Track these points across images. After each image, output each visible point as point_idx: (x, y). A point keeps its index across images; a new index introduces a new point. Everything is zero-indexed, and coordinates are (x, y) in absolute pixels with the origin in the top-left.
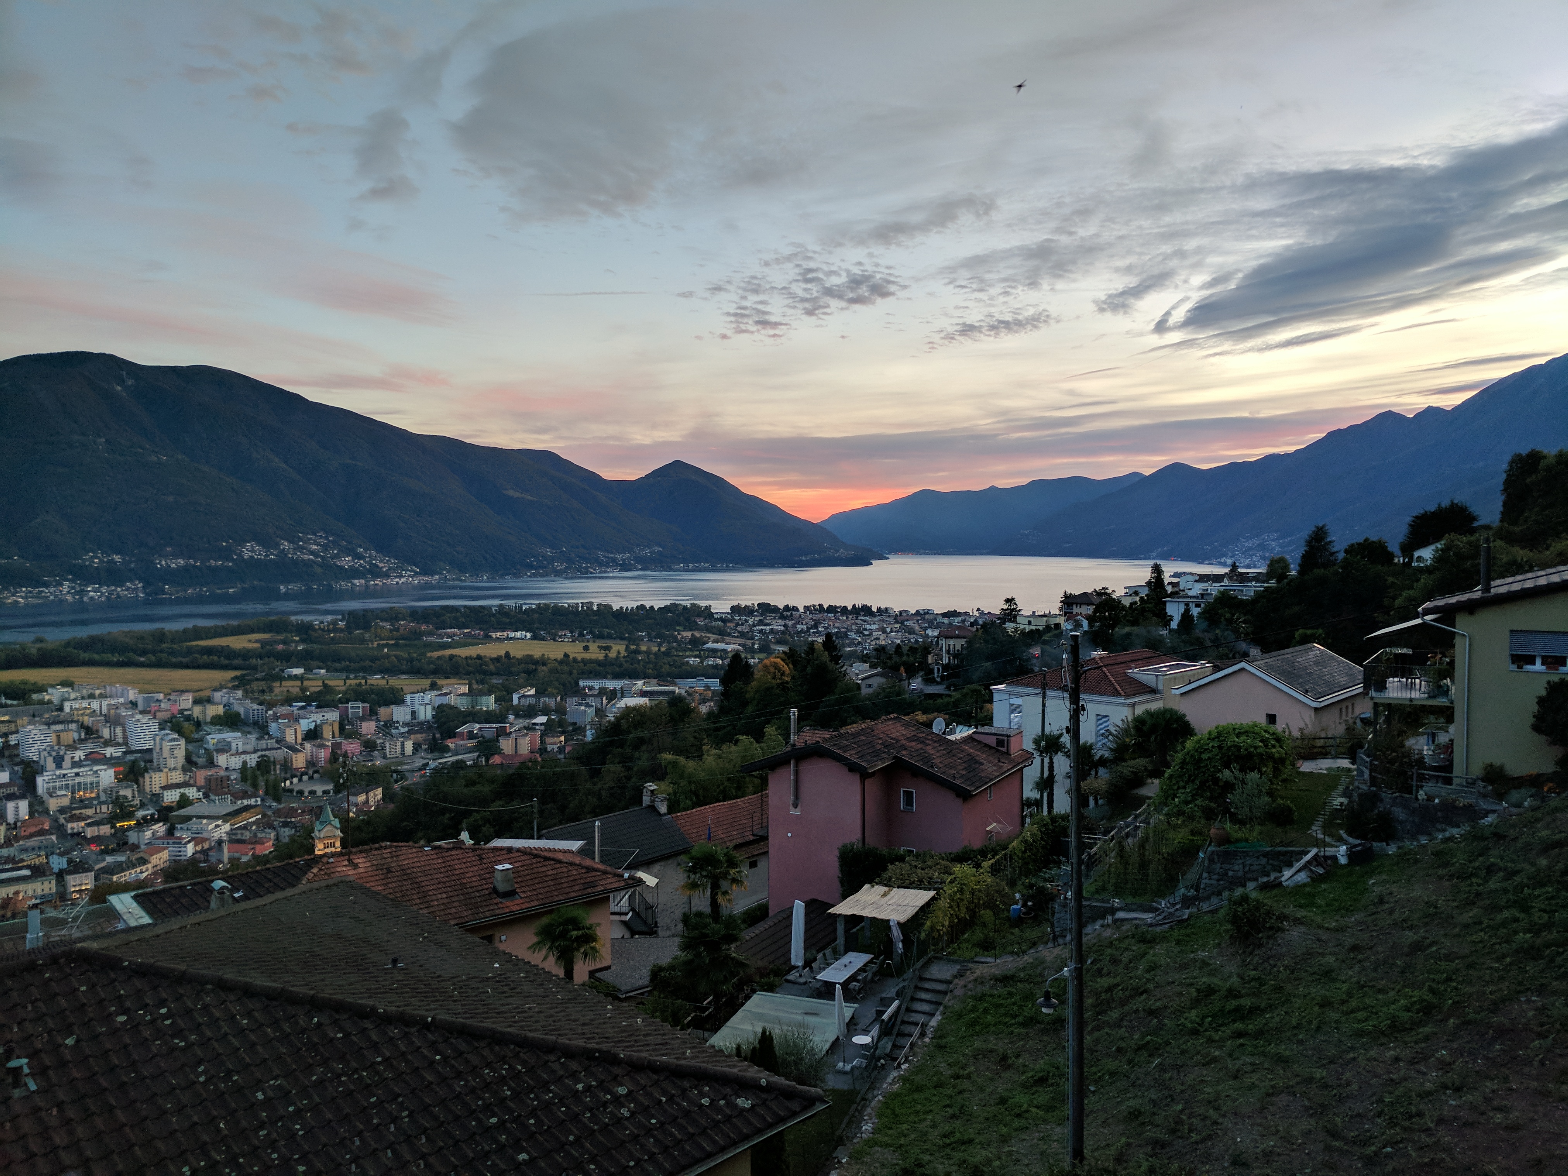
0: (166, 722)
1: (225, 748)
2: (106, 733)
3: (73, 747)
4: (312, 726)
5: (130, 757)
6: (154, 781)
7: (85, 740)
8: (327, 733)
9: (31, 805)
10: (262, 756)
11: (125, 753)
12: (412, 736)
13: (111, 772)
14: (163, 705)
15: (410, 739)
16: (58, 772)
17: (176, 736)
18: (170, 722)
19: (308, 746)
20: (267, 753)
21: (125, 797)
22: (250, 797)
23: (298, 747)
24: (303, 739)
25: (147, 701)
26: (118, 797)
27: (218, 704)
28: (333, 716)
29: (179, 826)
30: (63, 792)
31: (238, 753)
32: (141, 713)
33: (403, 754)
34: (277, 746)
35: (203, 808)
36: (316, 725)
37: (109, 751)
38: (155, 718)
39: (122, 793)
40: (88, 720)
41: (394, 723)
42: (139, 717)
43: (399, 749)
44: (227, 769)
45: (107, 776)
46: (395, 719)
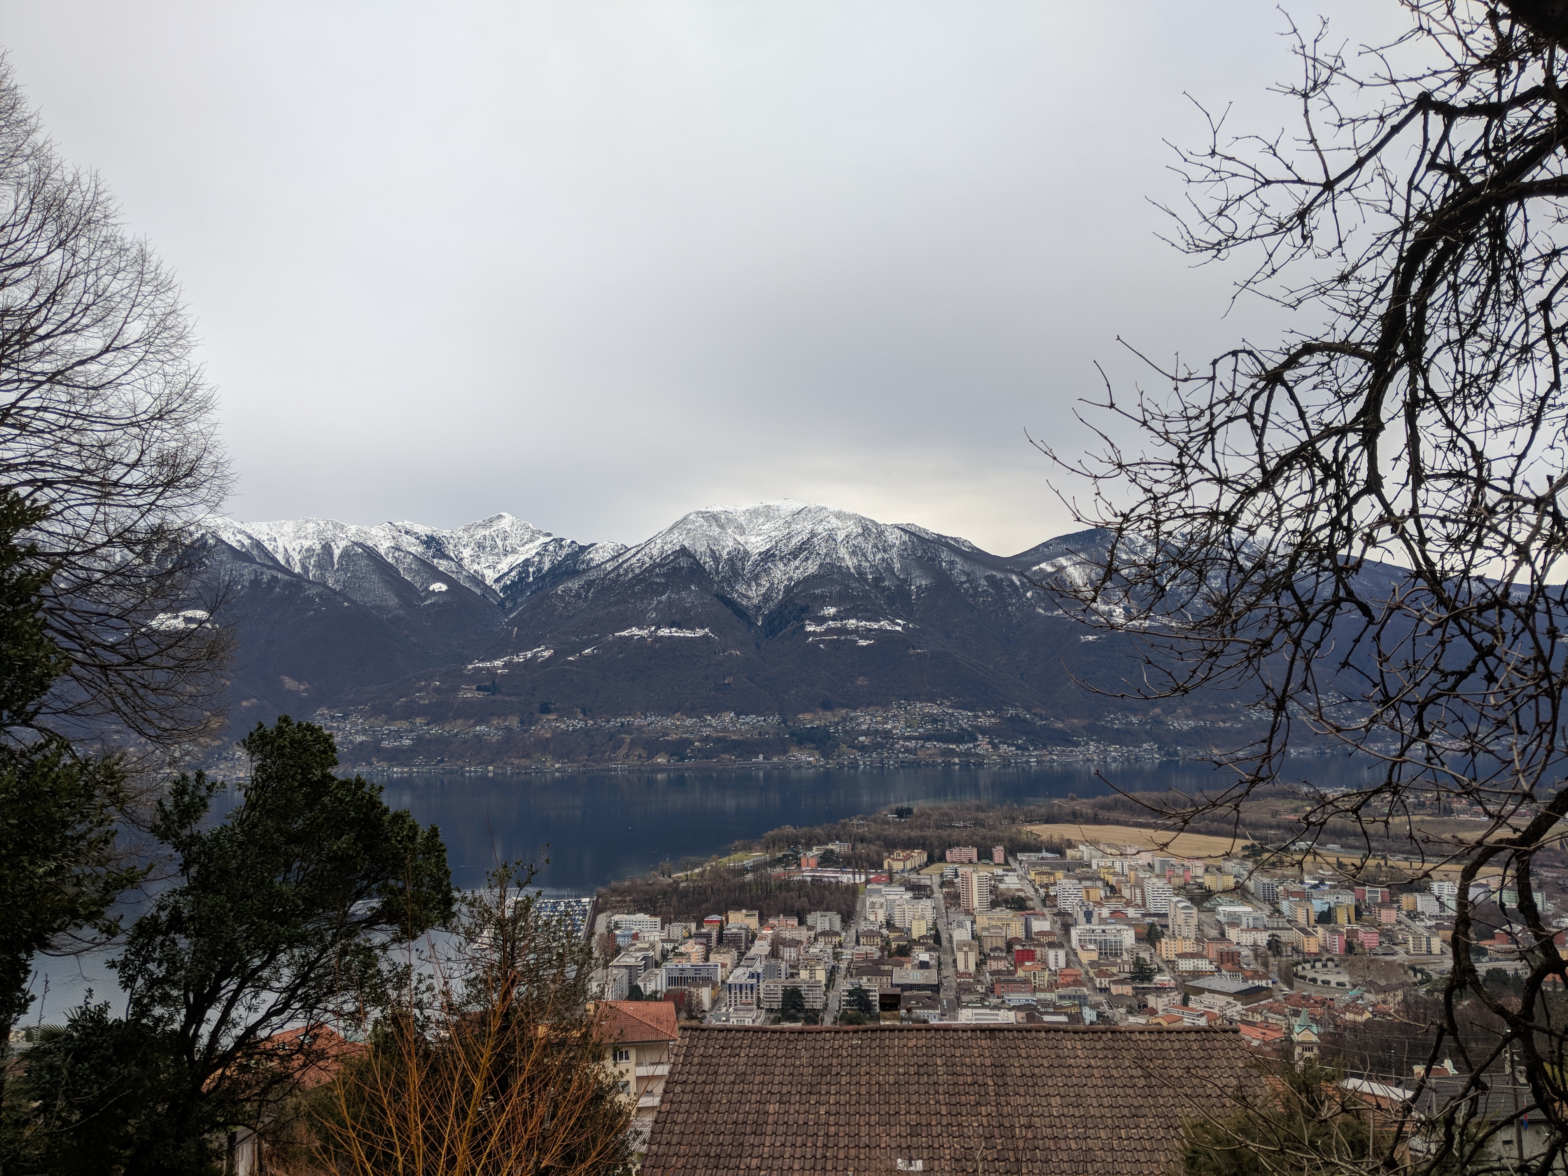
0: (1180, 888)
1: (1234, 922)
2: (1126, 893)
3: (1099, 904)
4: (1325, 908)
5: (1148, 920)
6: (1168, 948)
7: (1110, 897)
8: (1342, 917)
9: (1067, 955)
10: (1273, 935)
11: (1144, 915)
12: (1441, 932)
13: (1132, 933)
14: (1177, 871)
15: (1437, 935)
16: (1088, 927)
17: (1189, 904)
18: (1184, 888)
19: (1320, 929)
20: (1278, 932)
21: (1144, 960)
22: (1261, 978)
23: (1310, 930)
24: (1317, 922)
25: (1163, 864)
26: (1138, 958)
27: (1229, 874)
28: (1348, 899)
29: (1193, 997)
30: (1092, 947)
31: (1248, 929)
32: (1157, 876)
33: (1430, 952)
34: (1288, 926)
35: (1215, 983)
36: (1329, 908)
37: (1131, 912)
38: (1170, 882)
39: (1142, 955)
40: (1112, 880)
41: (1418, 913)
42: (1155, 880)
43: (1424, 946)
44: (1238, 944)
45: (1128, 938)
46: (1419, 910)
